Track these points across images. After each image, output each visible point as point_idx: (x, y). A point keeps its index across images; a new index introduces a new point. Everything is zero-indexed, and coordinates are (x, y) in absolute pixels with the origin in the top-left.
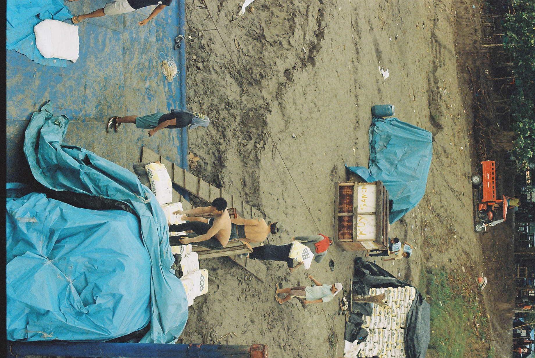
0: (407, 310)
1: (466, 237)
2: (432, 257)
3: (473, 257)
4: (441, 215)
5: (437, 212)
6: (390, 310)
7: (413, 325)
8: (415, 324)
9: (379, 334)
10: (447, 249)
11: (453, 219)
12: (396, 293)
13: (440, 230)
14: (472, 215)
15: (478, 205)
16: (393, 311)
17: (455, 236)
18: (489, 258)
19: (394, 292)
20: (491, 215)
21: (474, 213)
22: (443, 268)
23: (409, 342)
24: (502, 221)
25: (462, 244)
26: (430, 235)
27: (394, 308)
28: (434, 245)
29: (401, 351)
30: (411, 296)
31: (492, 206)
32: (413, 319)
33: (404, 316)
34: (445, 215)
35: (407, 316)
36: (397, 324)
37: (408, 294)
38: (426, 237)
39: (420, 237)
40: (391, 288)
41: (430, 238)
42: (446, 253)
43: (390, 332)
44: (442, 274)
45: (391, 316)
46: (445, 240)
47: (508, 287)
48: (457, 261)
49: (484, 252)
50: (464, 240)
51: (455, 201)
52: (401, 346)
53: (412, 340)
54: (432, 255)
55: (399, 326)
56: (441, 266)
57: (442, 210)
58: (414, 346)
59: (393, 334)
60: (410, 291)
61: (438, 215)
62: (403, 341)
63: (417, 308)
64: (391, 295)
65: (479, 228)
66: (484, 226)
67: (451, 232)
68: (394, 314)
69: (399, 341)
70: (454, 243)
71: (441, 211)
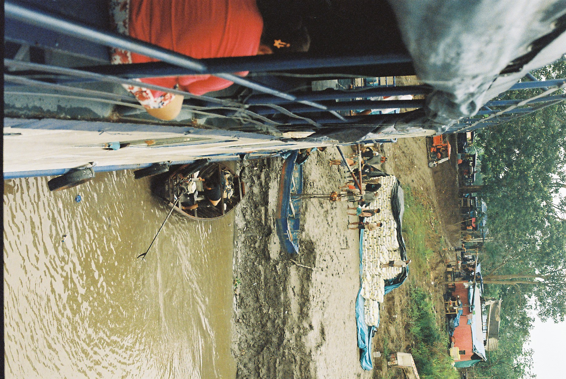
0: (391, 188)
1: (422, 169)
2: (400, 177)
3: (428, 183)
4: (405, 152)
5: (403, 150)
6: (382, 189)
7: (395, 196)
8: (397, 195)
9: (377, 201)
10: (410, 174)
11: (413, 156)
12: (385, 180)
13: (405, 162)
14: (426, 155)
15: (430, 148)
16: (384, 189)
17: (415, 167)
18: (440, 191)
19: (384, 179)
20: (440, 155)
21: (428, 154)
22: (408, 185)
23: (394, 204)
24: (447, 159)
25: (420, 172)
26: (399, 164)
27: (384, 188)
28: (402, 170)
29: (390, 210)
30: (393, 180)
31: (440, 149)
32: (395, 192)
33: (390, 192)
34: (408, 152)
35: (392, 191)
36: (386, 196)
37: (391, 179)
38: (396, 165)
39: (393, 163)
40: (382, 177)
41: (399, 166)
42: (410, 176)
43: (383, 201)
44: (408, 189)
45: (382, 192)
46: (409, 168)
47: (455, 213)
48: (417, 182)
49: (436, 186)
50: (421, 170)
51: (414, 144)
52: (389, 207)
53: (396, 203)
54: (401, 176)
55: (387, 197)
56: (406, 183)
57: (406, 148)
58: (396, 206)
59: (384, 201)
60: (393, 178)
61: (403, 152)
62: (390, 205)
63: (397, 187)
64: (382, 180)
65: (431, 165)
66: (435, 163)
67: (412, 163)
68: (384, 191)
69: (388, 205)
70: (415, 171)
71: (405, 150)
